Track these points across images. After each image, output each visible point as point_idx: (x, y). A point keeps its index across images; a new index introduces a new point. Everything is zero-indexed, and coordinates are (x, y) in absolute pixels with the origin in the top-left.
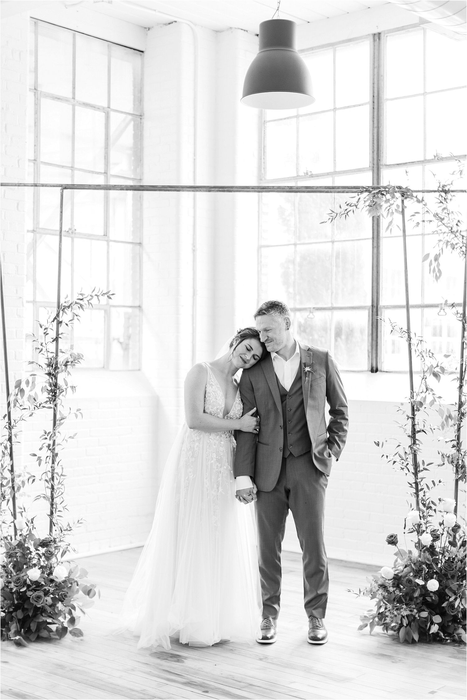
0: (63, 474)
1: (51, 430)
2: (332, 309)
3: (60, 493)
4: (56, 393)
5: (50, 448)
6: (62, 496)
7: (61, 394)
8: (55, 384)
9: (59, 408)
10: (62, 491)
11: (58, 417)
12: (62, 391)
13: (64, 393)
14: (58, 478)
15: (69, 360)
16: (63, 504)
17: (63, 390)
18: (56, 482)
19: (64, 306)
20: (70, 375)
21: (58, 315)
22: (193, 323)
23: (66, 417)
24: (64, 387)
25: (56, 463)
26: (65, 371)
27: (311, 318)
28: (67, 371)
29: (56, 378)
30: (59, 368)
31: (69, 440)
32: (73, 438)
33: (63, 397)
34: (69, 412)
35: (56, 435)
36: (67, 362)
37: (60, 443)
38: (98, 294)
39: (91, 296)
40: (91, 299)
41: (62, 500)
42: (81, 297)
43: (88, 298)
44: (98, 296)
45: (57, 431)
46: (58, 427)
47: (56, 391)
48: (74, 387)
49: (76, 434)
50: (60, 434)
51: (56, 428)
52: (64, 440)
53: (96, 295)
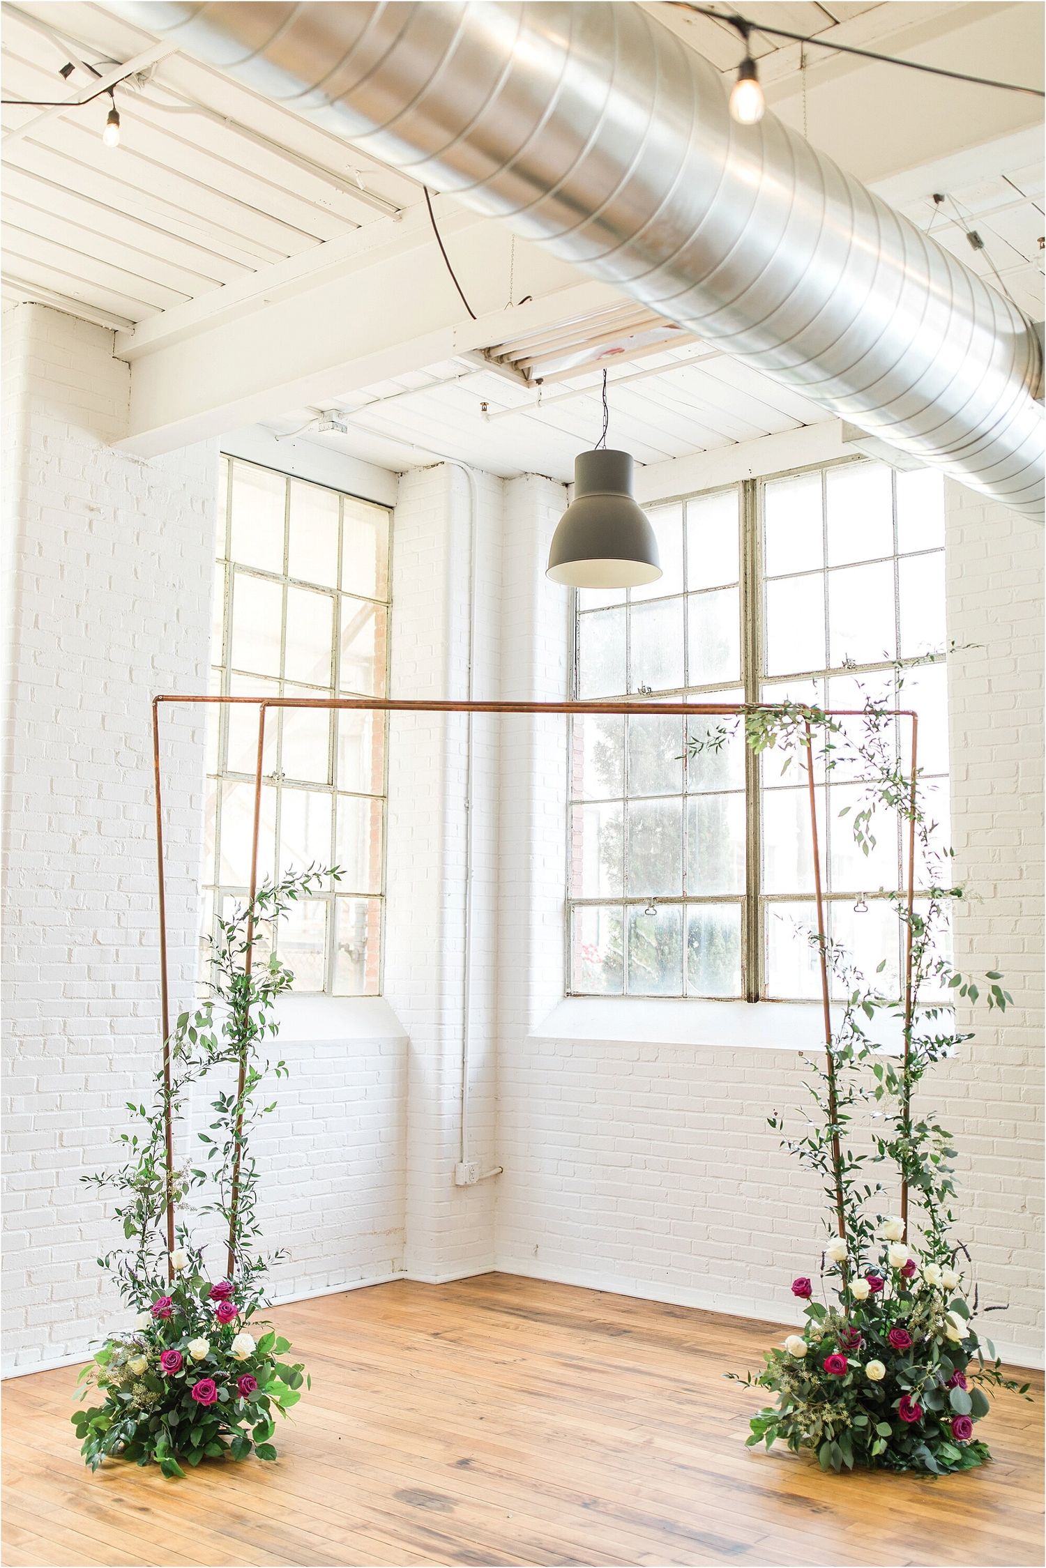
0: (253, 1172)
1: (236, 1098)
3: (248, 1205)
4: (244, 1036)
6: (251, 1210)
7: (254, 1039)
8: (243, 1021)
9: (250, 1060)
10: (252, 1201)
11: (248, 1074)
12: (256, 1032)
13: (258, 1035)
16: (252, 1224)
17: (257, 1030)
18: (242, 1185)
19: (262, 894)
20: (272, 1007)
21: (252, 908)
23: (261, 1076)
24: (260, 1026)
26: (263, 1001)
28: (265, 1001)
29: (245, 1010)
30: (251, 995)
31: (265, 1114)
32: (271, 1111)
33: (257, 1043)
34: (266, 1068)
35: (244, 1105)
37: (249, 1119)
38: (319, 873)
39: (307, 876)
40: (306, 882)
41: (251, 1216)
42: (290, 878)
43: (302, 880)
44: (318, 876)
45: (245, 1099)
46: (247, 1092)
47: (245, 1033)
48: (277, 1026)
49: (276, 1104)
50: (251, 1104)
51: (244, 1093)
52: (257, 1114)
53: (315, 874)
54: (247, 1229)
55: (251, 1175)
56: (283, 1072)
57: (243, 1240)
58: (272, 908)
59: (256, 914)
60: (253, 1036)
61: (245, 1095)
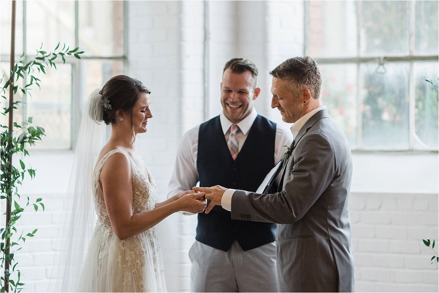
0: (19, 282)
1: (5, 227)
2: (411, 59)
4: (9, 179)
5: (3, 248)
7: (16, 181)
8: (8, 167)
9: (14, 198)
11: (13, 209)
12: (18, 176)
13: (20, 179)
14: (14, 287)
15: (28, 136)
17: (19, 174)
19: (19, 67)
20: (28, 154)
21: (12, 79)
22: (204, 82)
23: (23, 209)
24: (20, 170)
25: (11, 268)
26: (22, 150)
27: (382, 73)
28: (23, 150)
29: (10, 160)
30: (13, 147)
31: (28, 238)
32: (33, 236)
33: (20, 184)
34: (27, 203)
35: (11, 232)
36: (25, 138)
37: (15, 241)
38: (63, 52)
39: (54, 54)
40: (53, 59)
42: (41, 55)
43: (50, 57)
44: (62, 54)
45: (12, 227)
46: (12, 222)
47: (10, 176)
48: (34, 171)
49: (36, 230)
50: (16, 231)
51: (10, 223)
52: (21, 238)
53: (60, 53)
55: (18, 284)
56: (40, 207)
58: (27, 79)
59: (16, 84)
60: (16, 178)
61: (11, 224)
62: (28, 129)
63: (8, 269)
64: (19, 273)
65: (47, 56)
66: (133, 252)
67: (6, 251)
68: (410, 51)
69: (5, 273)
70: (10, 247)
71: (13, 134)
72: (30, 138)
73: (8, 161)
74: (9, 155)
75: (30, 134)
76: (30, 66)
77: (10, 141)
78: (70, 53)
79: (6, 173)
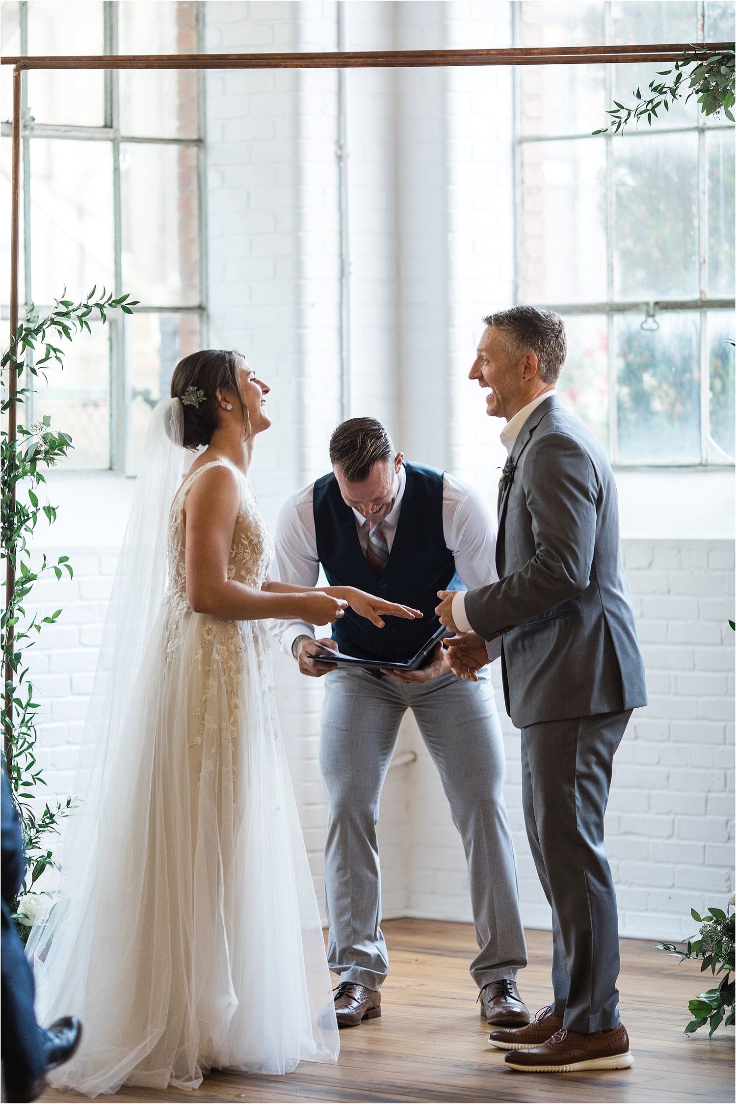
0: (31, 702)
2: (702, 305)
3: (26, 745)
4: (11, 523)
5: (3, 644)
6: (30, 750)
7: (24, 527)
8: (9, 503)
9: (20, 556)
10: (30, 740)
11: (18, 575)
12: (26, 518)
13: (30, 523)
14: (21, 711)
15: (42, 448)
16: (34, 770)
17: (28, 515)
18: (16, 720)
19: (26, 329)
20: (44, 481)
21: (13, 349)
23: (36, 576)
24: (30, 509)
25: (16, 677)
26: (32, 474)
27: (652, 330)
28: (35, 474)
29: (12, 490)
30: (17, 468)
31: (45, 626)
32: (54, 622)
33: (29, 533)
34: (42, 565)
35: (15, 616)
36: (38, 452)
37: (22, 631)
38: (102, 302)
39: (86, 306)
40: (84, 315)
41: (30, 760)
42: (63, 309)
43: (80, 312)
44: (101, 307)
45: (17, 607)
46: (18, 598)
47: (12, 519)
48: (54, 509)
49: (59, 612)
50: (24, 613)
51: (14, 600)
52: (33, 626)
53: (97, 305)
54: (26, 777)
55: (29, 705)
56: (65, 571)
57: (22, 789)
58: (39, 351)
59: (20, 359)
60: (23, 523)
61: (15, 602)
62: (44, 438)
63: (12, 680)
64: (30, 686)
65: (74, 310)
66: (224, 648)
67: (8, 649)
68: (701, 292)
69: (6, 686)
70: (15, 642)
71: (17, 447)
72: (47, 452)
73: (9, 492)
74: (10, 483)
75: (46, 446)
76: (44, 327)
77: (12, 457)
78: (113, 304)
79: (6, 514)
